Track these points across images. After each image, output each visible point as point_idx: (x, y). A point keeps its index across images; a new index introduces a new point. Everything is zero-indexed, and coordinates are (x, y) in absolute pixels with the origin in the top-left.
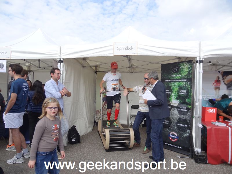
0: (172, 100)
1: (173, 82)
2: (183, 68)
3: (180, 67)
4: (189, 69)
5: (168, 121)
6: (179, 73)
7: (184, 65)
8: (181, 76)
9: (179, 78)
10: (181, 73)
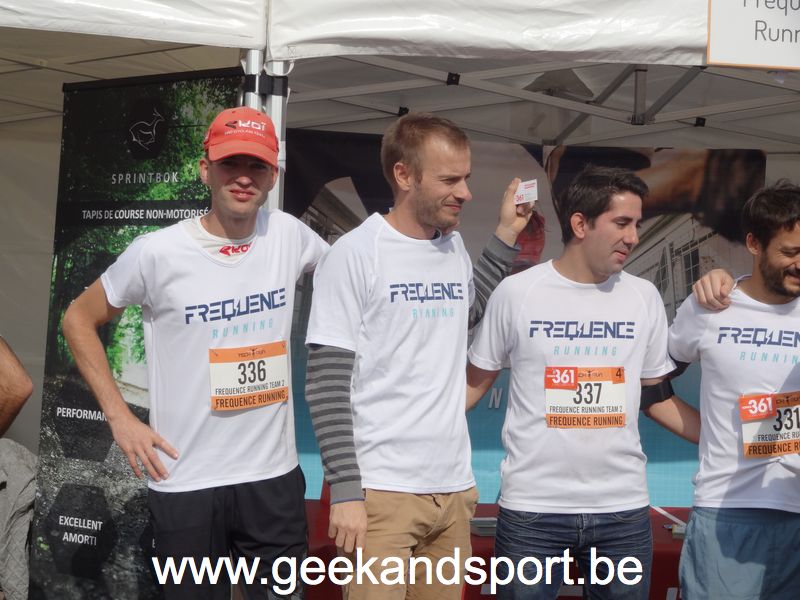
0: (124, 366)
1: (130, 222)
2: (190, 124)
3: (172, 111)
5: (96, 525)
6: (169, 162)
7: (198, 97)
8: (179, 183)
9: (167, 197)
10: (176, 161)
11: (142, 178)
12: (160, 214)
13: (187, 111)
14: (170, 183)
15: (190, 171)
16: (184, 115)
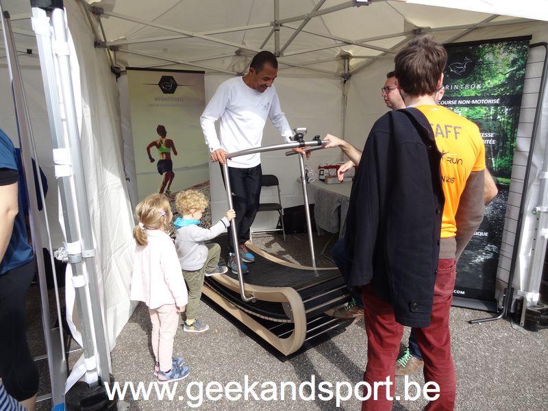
2: (490, 63)
3: (478, 57)
4: (512, 66)
6: (475, 80)
7: (497, 50)
8: (482, 88)
9: (473, 94)
10: (480, 79)
11: (456, 87)
12: (468, 102)
13: (489, 57)
14: (475, 89)
15: (489, 83)
16: (486, 59)
